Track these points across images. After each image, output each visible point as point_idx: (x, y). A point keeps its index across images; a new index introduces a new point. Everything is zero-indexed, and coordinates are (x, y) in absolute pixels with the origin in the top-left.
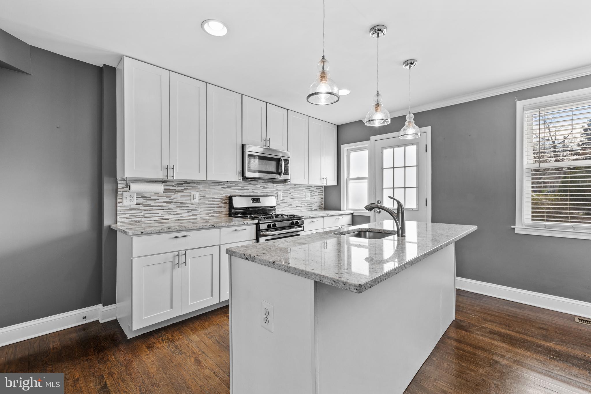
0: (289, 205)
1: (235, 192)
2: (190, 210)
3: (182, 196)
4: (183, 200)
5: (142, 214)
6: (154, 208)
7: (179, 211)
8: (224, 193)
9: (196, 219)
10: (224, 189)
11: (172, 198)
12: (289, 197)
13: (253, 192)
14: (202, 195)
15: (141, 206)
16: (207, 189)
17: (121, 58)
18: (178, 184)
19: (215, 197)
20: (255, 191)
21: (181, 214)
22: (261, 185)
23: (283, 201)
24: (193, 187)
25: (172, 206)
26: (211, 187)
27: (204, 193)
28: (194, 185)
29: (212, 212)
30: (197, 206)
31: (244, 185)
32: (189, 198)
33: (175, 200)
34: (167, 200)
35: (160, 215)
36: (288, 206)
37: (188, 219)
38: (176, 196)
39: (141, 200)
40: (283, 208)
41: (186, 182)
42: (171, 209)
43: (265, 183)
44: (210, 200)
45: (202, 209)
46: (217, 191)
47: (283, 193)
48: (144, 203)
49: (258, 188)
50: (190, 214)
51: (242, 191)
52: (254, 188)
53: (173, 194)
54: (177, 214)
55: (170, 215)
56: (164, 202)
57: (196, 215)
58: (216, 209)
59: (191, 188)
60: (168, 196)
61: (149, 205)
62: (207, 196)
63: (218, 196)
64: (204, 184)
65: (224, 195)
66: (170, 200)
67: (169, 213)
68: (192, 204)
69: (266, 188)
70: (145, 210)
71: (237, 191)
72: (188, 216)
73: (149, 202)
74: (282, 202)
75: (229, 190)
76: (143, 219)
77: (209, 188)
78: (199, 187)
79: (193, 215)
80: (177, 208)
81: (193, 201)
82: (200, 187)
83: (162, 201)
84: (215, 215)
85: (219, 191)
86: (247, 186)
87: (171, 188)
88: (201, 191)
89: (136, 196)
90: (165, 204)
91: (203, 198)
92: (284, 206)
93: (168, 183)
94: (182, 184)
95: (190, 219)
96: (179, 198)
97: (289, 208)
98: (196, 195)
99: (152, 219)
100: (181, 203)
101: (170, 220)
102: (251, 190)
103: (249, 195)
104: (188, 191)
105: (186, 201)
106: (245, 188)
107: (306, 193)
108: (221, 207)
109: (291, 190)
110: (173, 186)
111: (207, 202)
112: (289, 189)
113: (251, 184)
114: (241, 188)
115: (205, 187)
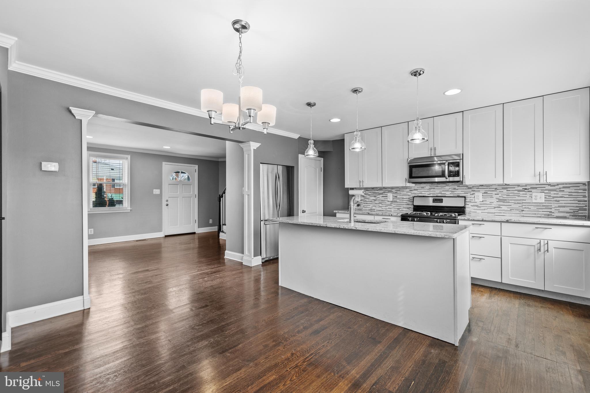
0: (495, 208)
1: (421, 193)
2: (387, 205)
3: (382, 197)
4: (383, 198)
5: (363, 205)
6: (368, 203)
7: (380, 205)
8: (411, 194)
9: (391, 211)
10: (411, 192)
11: (377, 197)
12: (495, 198)
13: (441, 193)
14: (395, 196)
15: (363, 201)
16: (398, 192)
17: (344, 135)
18: (380, 189)
19: (404, 197)
20: (443, 192)
21: (381, 207)
22: (450, 187)
23: (484, 202)
24: (389, 191)
25: (377, 202)
26: (401, 190)
27: (396, 195)
28: (390, 190)
29: (402, 207)
30: (391, 203)
31: (430, 188)
32: (386, 198)
33: (378, 199)
34: (374, 198)
35: (371, 206)
36: (493, 208)
37: (386, 211)
38: (379, 196)
39: (363, 198)
40: (484, 209)
41: (384, 188)
42: (376, 204)
43: (456, 185)
44: (400, 199)
45: (395, 205)
46: (406, 193)
47: (483, 194)
48: (364, 200)
49: (447, 190)
50: (387, 208)
51: (428, 193)
52: (442, 190)
53: (377, 195)
54: (380, 207)
55: (376, 207)
56: (373, 200)
57: (391, 208)
58: (405, 206)
59: (387, 191)
60: (375, 196)
61: (366, 201)
62: (398, 197)
63: (407, 196)
64: (396, 188)
65: (411, 196)
66: (376, 199)
67: (375, 206)
68: (388, 201)
69: (458, 189)
70: (364, 203)
71: (423, 192)
72: (386, 209)
73: (366, 200)
74: (482, 203)
75: (415, 192)
76: (363, 208)
77: (399, 191)
78: (392, 190)
79: (389, 208)
80: (379, 203)
81: (388, 200)
82: (394, 190)
83: (372, 199)
84: (404, 209)
85: (407, 193)
86: (434, 189)
87: (376, 191)
88: (394, 193)
89: (360, 196)
90: (373, 201)
91: (395, 198)
92: (486, 208)
93: (375, 189)
94: (382, 189)
95: (387, 211)
96: (381, 198)
97: (495, 211)
98: (390, 196)
99: (367, 208)
100: (382, 200)
101: (376, 210)
102: (438, 192)
103: (435, 196)
104: (386, 193)
105: (384, 199)
106: (431, 190)
107: (534, 194)
108: (409, 204)
109: (498, 191)
110: (377, 190)
111: (398, 201)
112: (496, 189)
113: (437, 186)
114: (427, 190)
115: (397, 191)
